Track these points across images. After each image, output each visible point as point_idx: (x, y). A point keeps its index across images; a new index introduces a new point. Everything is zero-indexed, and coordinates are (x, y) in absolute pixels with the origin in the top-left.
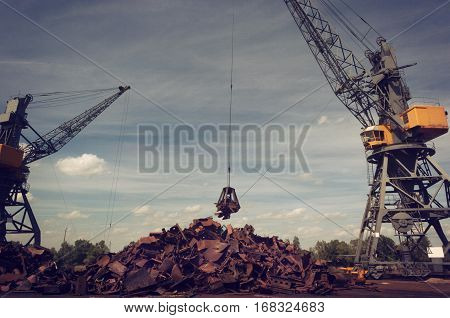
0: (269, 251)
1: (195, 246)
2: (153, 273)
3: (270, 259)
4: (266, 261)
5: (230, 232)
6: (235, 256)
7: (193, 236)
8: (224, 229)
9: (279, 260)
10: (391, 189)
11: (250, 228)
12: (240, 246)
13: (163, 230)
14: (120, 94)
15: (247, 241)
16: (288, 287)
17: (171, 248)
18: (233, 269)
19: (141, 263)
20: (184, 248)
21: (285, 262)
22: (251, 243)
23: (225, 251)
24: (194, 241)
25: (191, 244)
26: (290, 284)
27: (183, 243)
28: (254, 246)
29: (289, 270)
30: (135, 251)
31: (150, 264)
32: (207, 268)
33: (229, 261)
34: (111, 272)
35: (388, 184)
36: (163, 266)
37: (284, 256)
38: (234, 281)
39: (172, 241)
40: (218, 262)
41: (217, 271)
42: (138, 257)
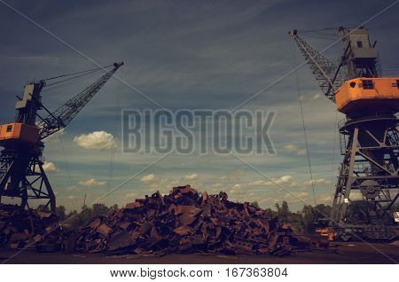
0: (239, 216)
1: (173, 211)
2: (135, 234)
3: (238, 223)
4: (235, 224)
5: (205, 198)
6: (207, 219)
7: (171, 202)
8: (200, 196)
9: (248, 224)
10: (360, 158)
11: (223, 195)
12: (213, 211)
13: (147, 196)
14: (115, 70)
15: (219, 207)
16: (250, 249)
17: (152, 212)
18: (204, 231)
19: (125, 226)
20: (164, 213)
21: (253, 225)
22: (223, 209)
23: (198, 215)
24: (173, 206)
25: (170, 209)
26: (252, 245)
27: (163, 208)
28: (225, 211)
29: (257, 233)
30: (121, 215)
31: (132, 227)
32: (180, 231)
33: (201, 225)
34: (98, 233)
35: (357, 154)
36: (143, 228)
37: (252, 220)
38: (203, 242)
39: (153, 206)
40: (192, 225)
41: (189, 234)
42: (122, 220)
